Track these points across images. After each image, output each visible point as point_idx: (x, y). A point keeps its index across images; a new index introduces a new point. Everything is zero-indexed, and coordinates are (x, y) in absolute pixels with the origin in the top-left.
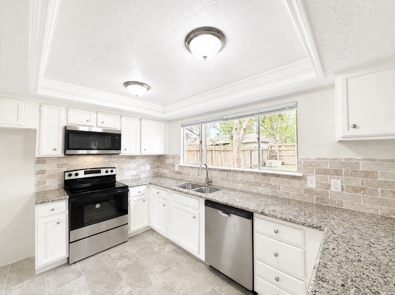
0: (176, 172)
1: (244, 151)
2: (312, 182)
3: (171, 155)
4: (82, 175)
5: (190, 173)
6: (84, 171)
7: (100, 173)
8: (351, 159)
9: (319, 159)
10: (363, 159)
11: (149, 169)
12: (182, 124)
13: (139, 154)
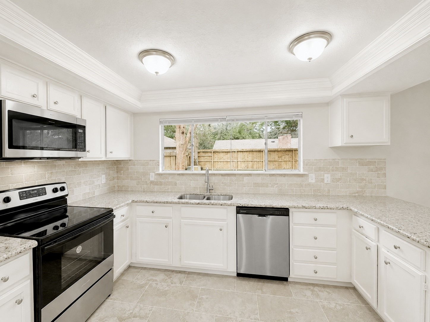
0: (152, 182)
1: (170, 156)
2: (312, 179)
3: (141, 161)
4: (16, 202)
5: (178, 182)
6: (19, 193)
7: (46, 194)
8: (335, 159)
9: (316, 160)
10: (342, 159)
11: (104, 182)
12: (161, 120)
13: (104, 159)
